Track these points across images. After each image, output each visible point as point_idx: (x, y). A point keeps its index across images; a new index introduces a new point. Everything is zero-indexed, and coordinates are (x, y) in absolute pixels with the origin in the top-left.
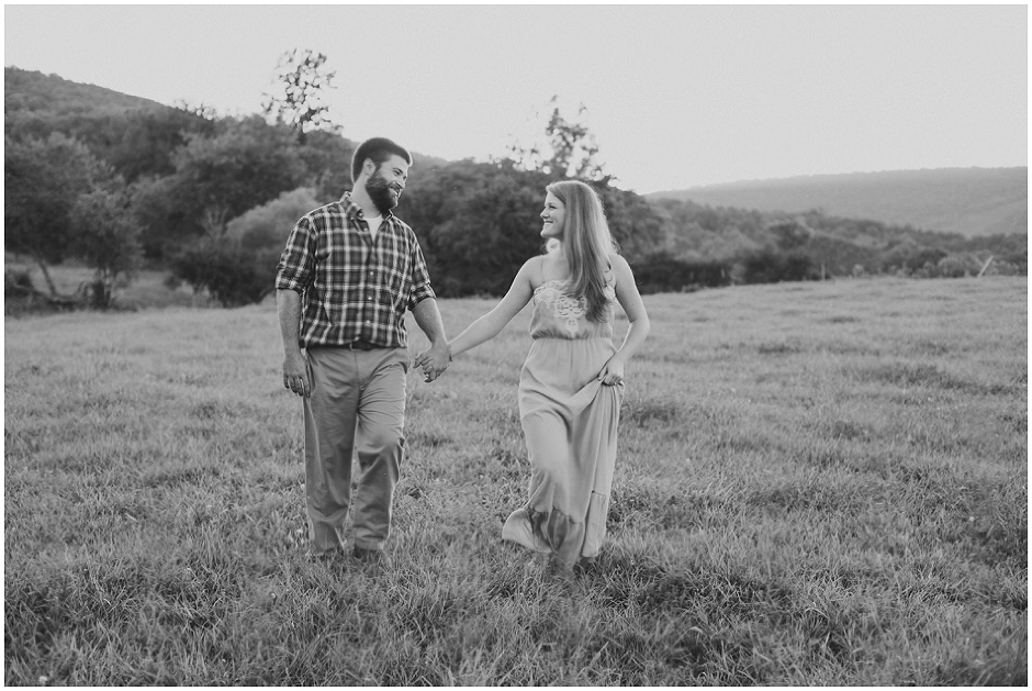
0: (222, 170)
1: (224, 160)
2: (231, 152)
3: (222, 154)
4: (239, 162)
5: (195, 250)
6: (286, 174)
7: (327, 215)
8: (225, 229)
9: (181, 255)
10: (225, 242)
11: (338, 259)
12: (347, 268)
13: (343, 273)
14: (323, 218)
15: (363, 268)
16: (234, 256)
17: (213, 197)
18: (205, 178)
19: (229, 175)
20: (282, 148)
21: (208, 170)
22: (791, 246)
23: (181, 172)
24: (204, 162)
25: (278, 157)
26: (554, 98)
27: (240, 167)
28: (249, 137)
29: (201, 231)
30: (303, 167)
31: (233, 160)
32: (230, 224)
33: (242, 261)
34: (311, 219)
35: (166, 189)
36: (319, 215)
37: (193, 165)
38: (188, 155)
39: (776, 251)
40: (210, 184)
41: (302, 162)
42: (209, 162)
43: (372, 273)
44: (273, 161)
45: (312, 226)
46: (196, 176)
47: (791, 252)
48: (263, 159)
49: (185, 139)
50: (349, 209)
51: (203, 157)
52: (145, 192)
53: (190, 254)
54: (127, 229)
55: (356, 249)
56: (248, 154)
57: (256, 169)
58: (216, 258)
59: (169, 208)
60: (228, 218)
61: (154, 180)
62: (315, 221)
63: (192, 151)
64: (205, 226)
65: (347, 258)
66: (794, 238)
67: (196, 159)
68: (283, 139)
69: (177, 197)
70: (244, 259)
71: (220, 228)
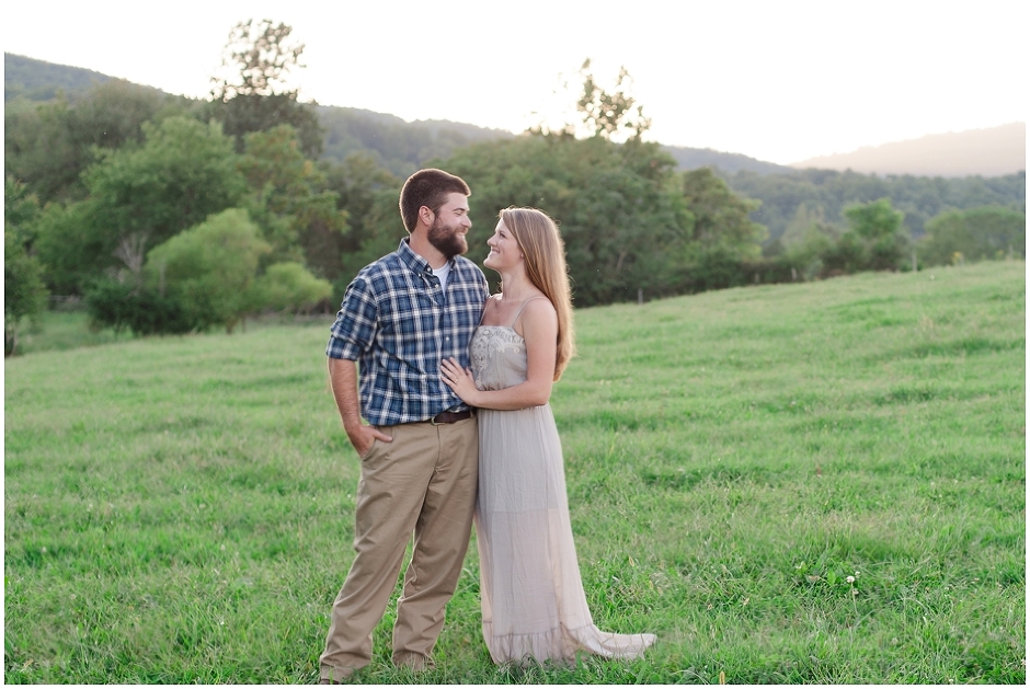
0: (143, 190)
1: (144, 179)
2: (154, 168)
3: (141, 172)
4: (162, 180)
5: (111, 286)
6: (219, 191)
7: (386, 273)
8: (145, 260)
9: (97, 294)
10: (146, 275)
11: (407, 325)
12: (419, 335)
13: (415, 341)
14: (383, 278)
15: (437, 333)
16: (157, 290)
17: (134, 223)
18: (124, 201)
19: (152, 196)
20: (213, 160)
21: (128, 193)
22: (876, 234)
23: (97, 195)
24: (122, 182)
25: (210, 172)
26: (587, 64)
27: (164, 186)
28: (172, 150)
29: (120, 264)
30: (239, 181)
31: (155, 178)
32: (151, 254)
33: (167, 296)
34: (368, 281)
35: (81, 216)
36: (376, 276)
37: (108, 186)
38: (103, 174)
39: (858, 240)
40: (131, 208)
41: (240, 175)
42: (126, 182)
43: (447, 339)
44: (203, 176)
45: (370, 288)
46: (114, 199)
47: (875, 242)
48: (191, 175)
49: (97, 156)
50: (413, 265)
51: (120, 176)
52: (54, 221)
53: (107, 291)
54: (29, 268)
55: (427, 312)
56: (174, 170)
57: (184, 188)
58: (136, 294)
59: (85, 238)
60: (149, 247)
61: (64, 206)
62: (374, 282)
63: (107, 170)
64: (123, 257)
65: (418, 324)
66: (878, 224)
67: (112, 179)
68: (215, 150)
69: (94, 225)
70: (169, 293)
71: (139, 259)
